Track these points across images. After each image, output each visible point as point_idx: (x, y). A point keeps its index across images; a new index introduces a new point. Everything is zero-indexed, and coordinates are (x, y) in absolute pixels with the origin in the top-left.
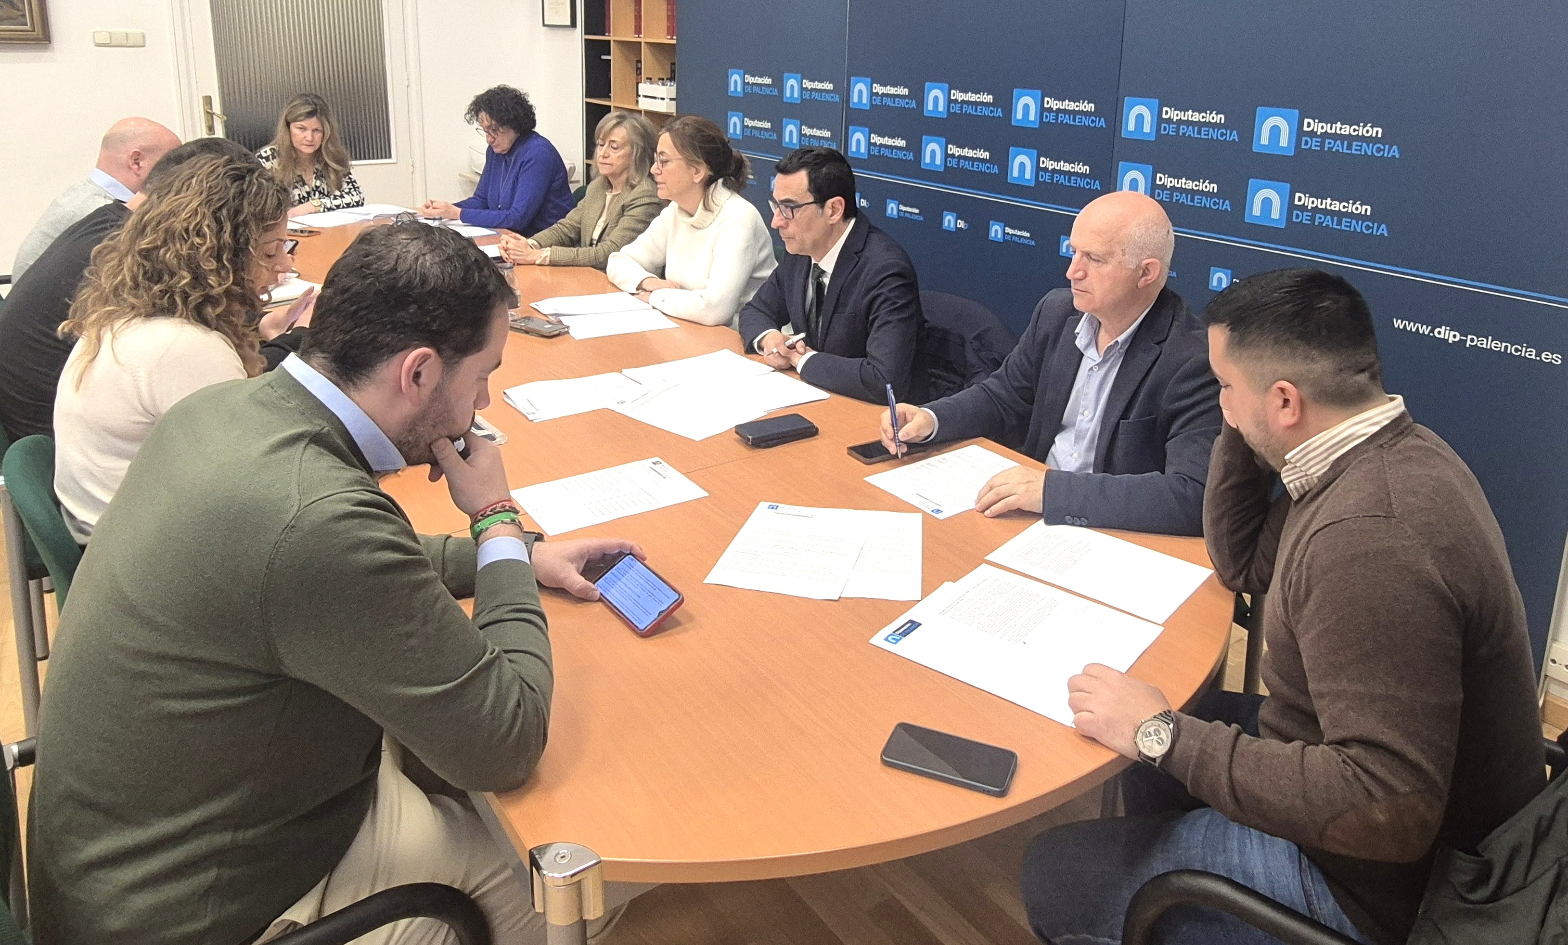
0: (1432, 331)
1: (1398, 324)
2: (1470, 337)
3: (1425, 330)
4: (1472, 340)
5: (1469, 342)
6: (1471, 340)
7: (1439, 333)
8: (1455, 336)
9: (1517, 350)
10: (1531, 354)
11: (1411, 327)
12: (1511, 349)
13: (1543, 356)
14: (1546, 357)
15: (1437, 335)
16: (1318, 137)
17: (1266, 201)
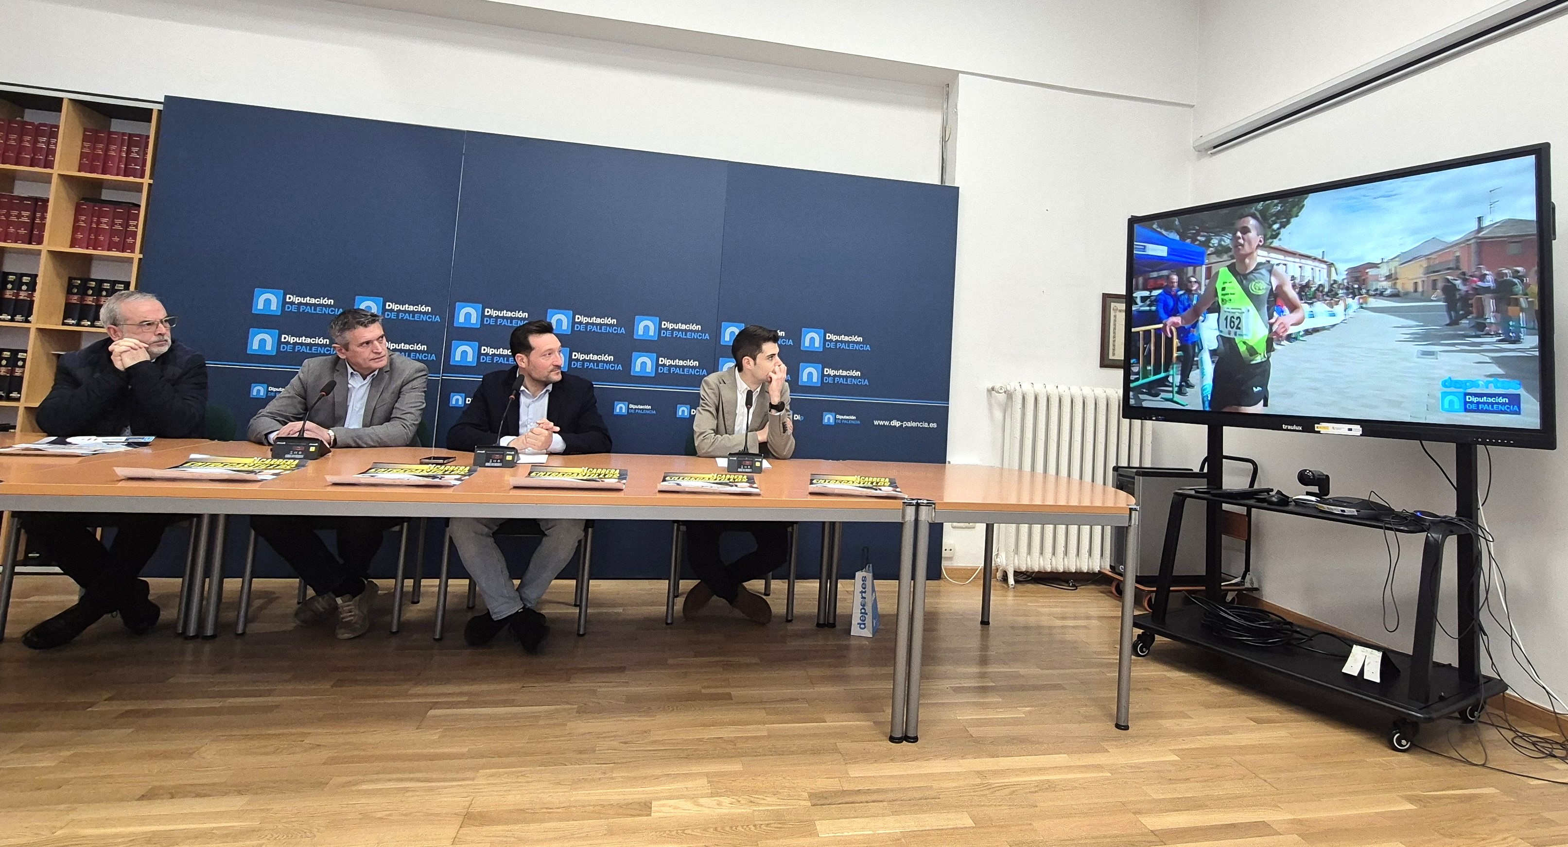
0: (890, 423)
1: (876, 423)
3: (887, 423)
5: (904, 426)
6: (905, 424)
7: (893, 423)
8: (899, 424)
9: (922, 425)
10: (926, 425)
11: (882, 423)
12: (919, 425)
13: (930, 425)
14: (932, 425)
15: (892, 425)
16: (833, 342)
17: (810, 374)
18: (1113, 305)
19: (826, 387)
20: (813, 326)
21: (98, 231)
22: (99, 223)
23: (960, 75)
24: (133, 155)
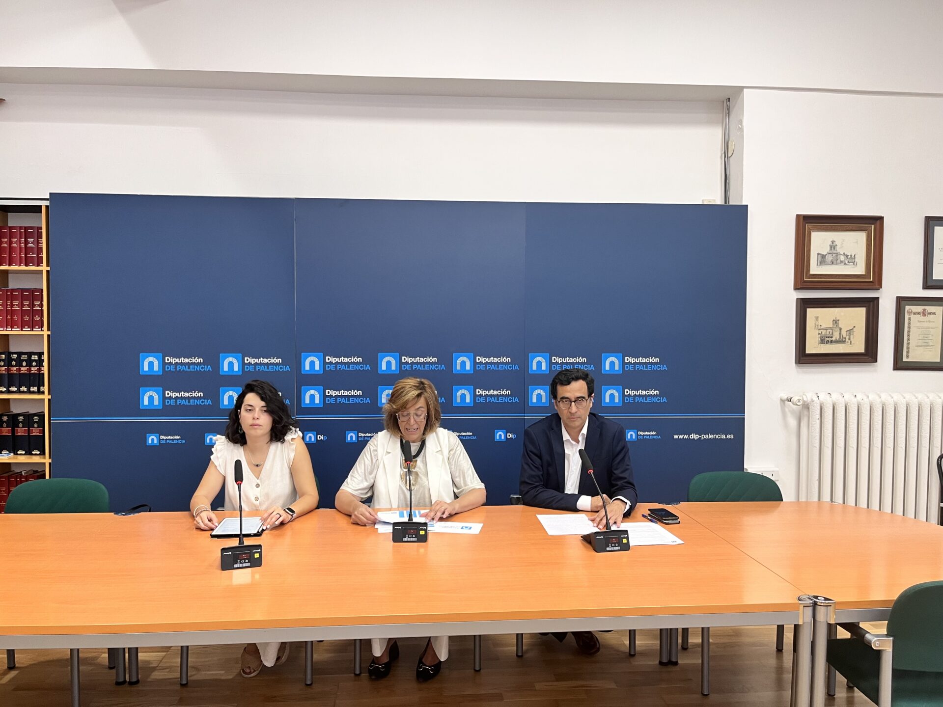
0: (689, 437)
1: (676, 437)
2: (702, 435)
3: (686, 437)
4: (703, 437)
7: (691, 437)
8: (697, 437)
9: (719, 437)
10: (724, 437)
11: (681, 437)
12: (717, 437)
13: (728, 436)
14: (729, 436)
15: (691, 438)
16: (632, 364)
17: (611, 395)
18: (907, 308)
19: (628, 406)
20: (612, 351)
21: (12, 312)
22: (12, 305)
23: (745, 90)
24: (30, 245)
